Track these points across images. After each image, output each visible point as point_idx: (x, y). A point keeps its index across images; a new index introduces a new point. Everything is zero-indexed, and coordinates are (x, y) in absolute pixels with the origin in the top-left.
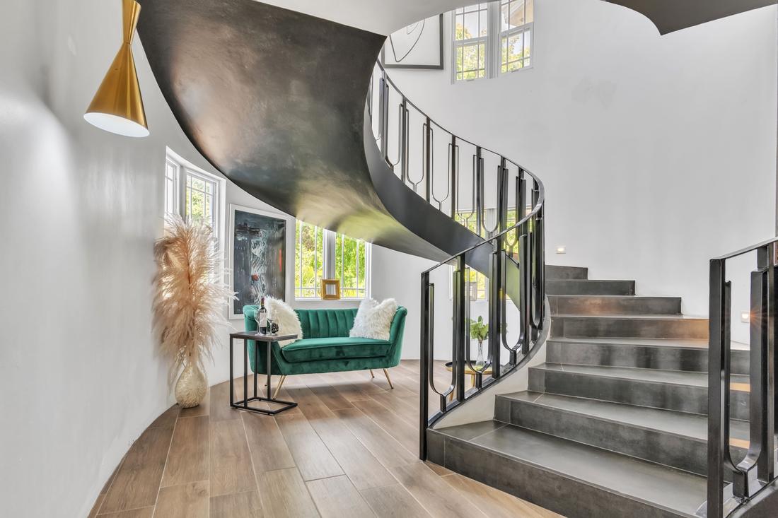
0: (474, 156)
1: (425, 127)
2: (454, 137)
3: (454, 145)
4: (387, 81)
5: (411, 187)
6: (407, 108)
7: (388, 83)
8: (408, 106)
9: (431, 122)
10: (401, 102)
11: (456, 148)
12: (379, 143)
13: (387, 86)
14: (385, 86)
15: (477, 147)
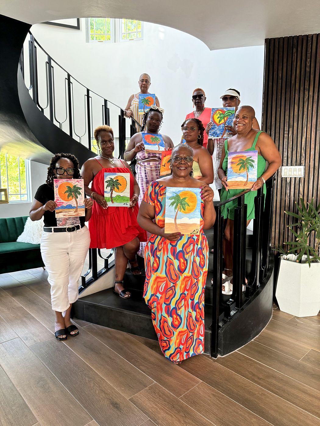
0: (103, 106)
1: (67, 81)
2: (88, 90)
3: (88, 97)
4: (35, 42)
5: (57, 125)
6: (52, 65)
7: (36, 44)
8: (53, 63)
9: (71, 77)
10: (47, 60)
11: (90, 98)
12: (31, 92)
13: (35, 47)
14: (34, 47)
15: (105, 100)
